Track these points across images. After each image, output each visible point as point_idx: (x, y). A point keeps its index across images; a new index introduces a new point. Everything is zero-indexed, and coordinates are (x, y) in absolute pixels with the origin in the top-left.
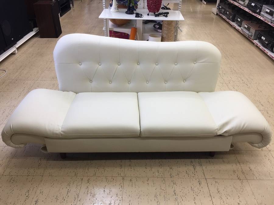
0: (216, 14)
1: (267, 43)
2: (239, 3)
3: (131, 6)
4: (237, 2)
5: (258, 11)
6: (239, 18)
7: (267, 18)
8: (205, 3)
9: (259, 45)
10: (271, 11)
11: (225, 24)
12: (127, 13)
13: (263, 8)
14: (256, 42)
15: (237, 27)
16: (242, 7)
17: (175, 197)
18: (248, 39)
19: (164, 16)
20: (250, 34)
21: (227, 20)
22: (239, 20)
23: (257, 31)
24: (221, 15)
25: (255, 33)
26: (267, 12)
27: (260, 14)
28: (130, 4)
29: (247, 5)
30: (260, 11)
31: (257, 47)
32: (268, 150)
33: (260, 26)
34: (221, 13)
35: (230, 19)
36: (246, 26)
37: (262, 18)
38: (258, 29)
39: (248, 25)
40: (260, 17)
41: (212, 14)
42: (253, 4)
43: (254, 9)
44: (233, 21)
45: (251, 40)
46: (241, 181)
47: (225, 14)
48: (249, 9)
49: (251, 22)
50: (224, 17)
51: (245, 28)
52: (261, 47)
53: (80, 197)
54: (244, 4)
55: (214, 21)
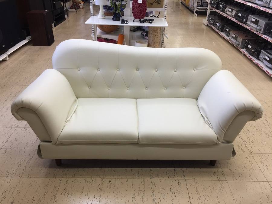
0: (206, 25)
1: (253, 51)
2: (228, 14)
3: (117, 13)
4: (225, 13)
5: (244, 21)
6: (228, 29)
7: (253, 27)
8: (197, 15)
9: (246, 53)
10: (256, 20)
11: (215, 34)
12: (113, 19)
13: (249, 17)
14: (243, 50)
15: (226, 37)
16: (230, 18)
17: (153, 197)
18: (235, 47)
19: (149, 22)
20: (237, 43)
21: (217, 31)
22: (228, 30)
23: (244, 40)
24: (211, 26)
25: (242, 42)
26: (252, 22)
27: (246, 24)
28: (116, 11)
29: (234, 15)
30: (246, 21)
31: (244, 55)
32: (249, 152)
33: (246, 35)
34: (211, 24)
35: (219, 30)
36: (234, 36)
37: (248, 28)
38: (245, 38)
39: (235, 34)
40: (246, 26)
41: (203, 25)
42: (240, 15)
43: (240, 19)
44: (222, 31)
45: (238, 48)
46: (221, 182)
47: (215, 25)
48: (236, 19)
49: (239, 32)
50: (214, 28)
51: (233, 37)
52: (248, 55)
53: (57, 198)
54: (232, 14)
55: (205, 31)
